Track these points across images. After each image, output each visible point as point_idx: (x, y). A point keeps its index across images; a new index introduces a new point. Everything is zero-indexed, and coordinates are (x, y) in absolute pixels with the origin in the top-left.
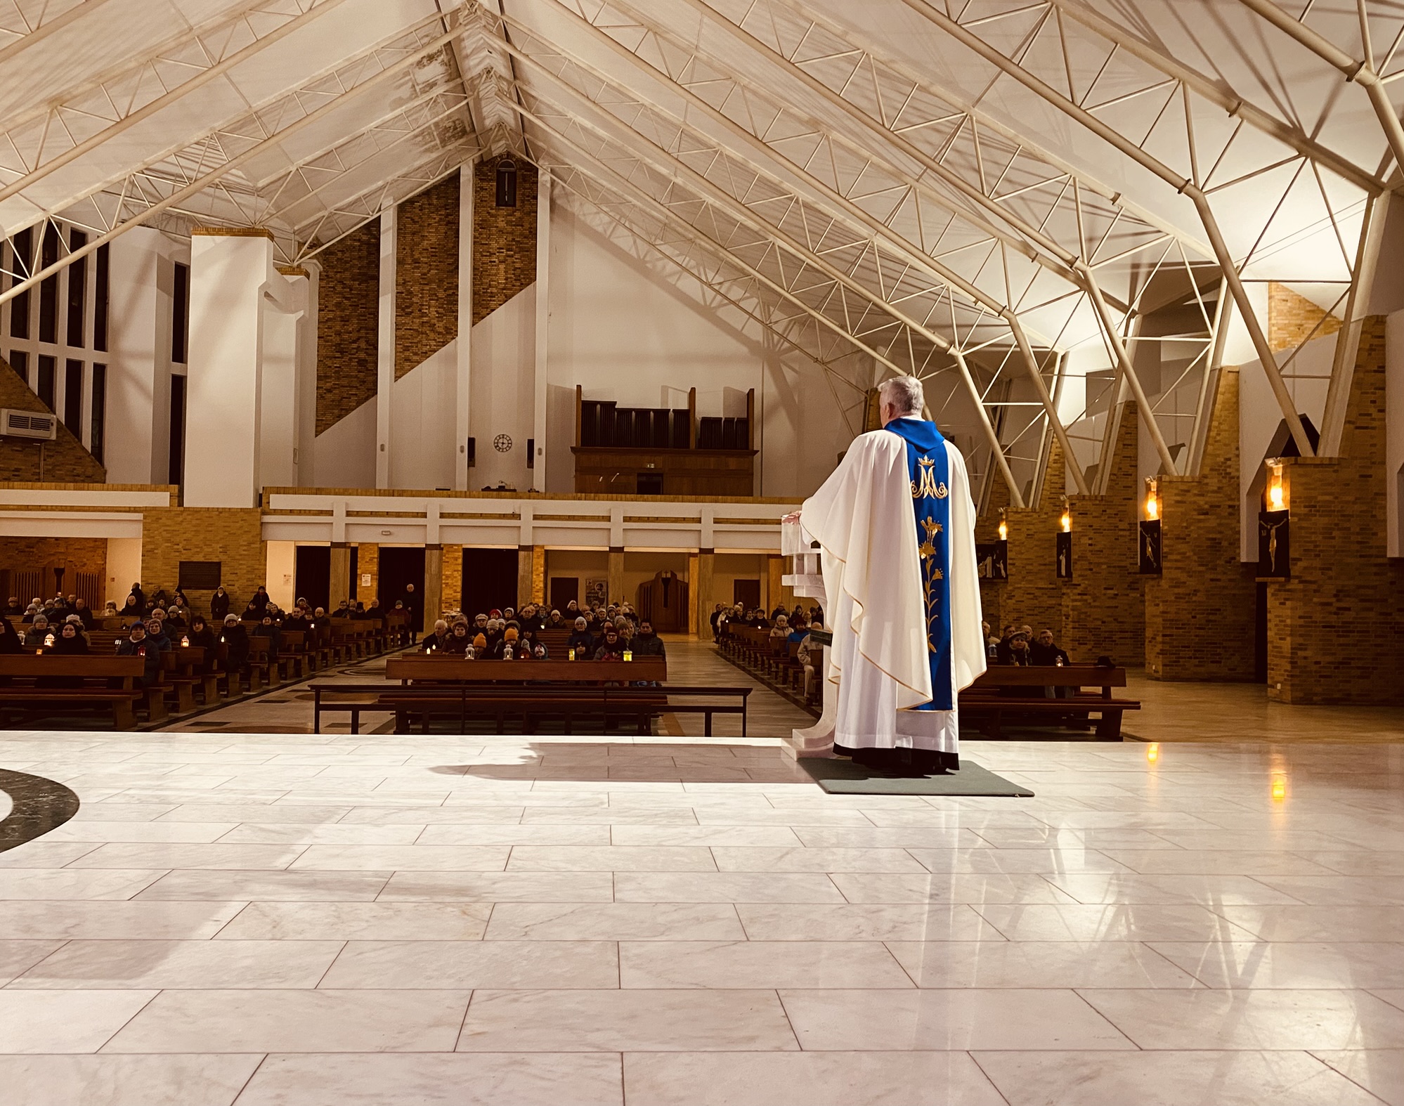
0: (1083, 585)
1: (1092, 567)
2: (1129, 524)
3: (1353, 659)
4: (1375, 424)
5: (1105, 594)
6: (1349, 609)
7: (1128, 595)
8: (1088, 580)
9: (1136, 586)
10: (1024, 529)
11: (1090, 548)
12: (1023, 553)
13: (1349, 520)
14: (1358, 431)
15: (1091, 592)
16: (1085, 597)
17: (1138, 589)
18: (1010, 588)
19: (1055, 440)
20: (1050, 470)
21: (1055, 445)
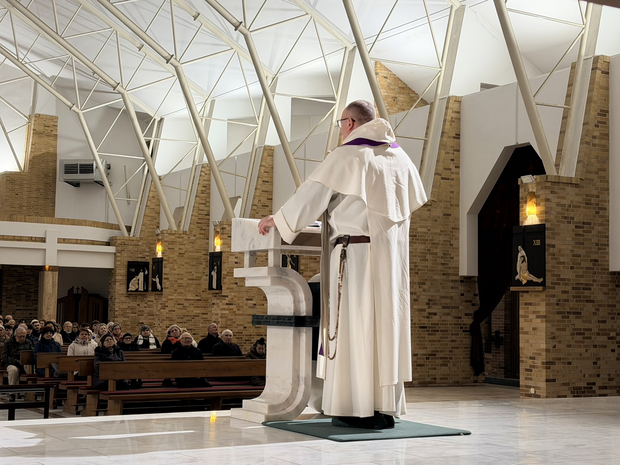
0: (230, 297)
3: (438, 351)
4: (453, 176)
5: (246, 304)
6: (435, 314)
8: (234, 292)
10: (177, 249)
11: (236, 265)
12: (175, 270)
13: (437, 248)
14: (442, 181)
15: (236, 303)
18: (164, 299)
19: (203, 174)
20: (199, 199)
21: (203, 178)
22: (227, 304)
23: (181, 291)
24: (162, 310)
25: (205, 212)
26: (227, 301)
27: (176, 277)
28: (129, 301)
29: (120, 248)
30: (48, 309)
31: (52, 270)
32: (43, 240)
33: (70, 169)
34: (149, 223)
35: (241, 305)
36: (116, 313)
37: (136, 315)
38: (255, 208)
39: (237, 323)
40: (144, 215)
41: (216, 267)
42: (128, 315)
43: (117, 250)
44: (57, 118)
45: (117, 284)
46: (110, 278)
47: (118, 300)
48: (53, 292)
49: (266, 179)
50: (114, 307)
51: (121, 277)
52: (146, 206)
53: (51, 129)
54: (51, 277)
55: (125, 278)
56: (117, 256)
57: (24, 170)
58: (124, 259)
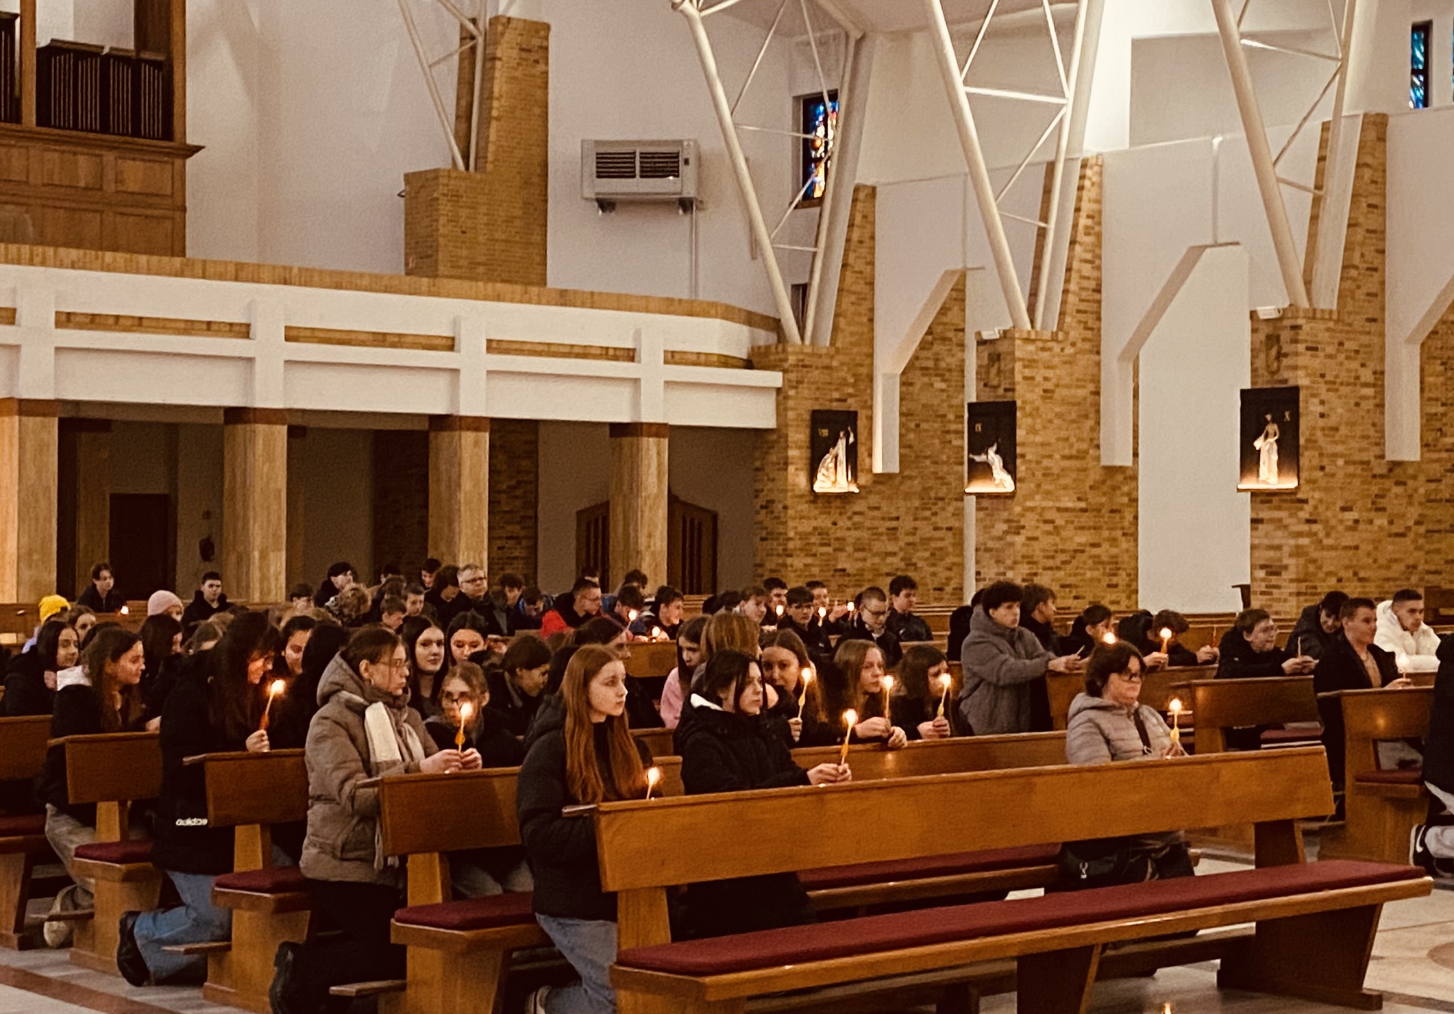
0: (1311, 502)
1: (1325, 462)
2: (1375, 373)
5: (1341, 521)
7: (1371, 522)
8: (1319, 489)
9: (1382, 502)
11: (1321, 422)
12: (1037, 432)
15: (1322, 517)
16: (1315, 527)
17: (1384, 509)
18: (1018, 509)
19: (1087, 183)
20: (1078, 248)
21: (1086, 195)
22: (1308, 521)
23: (1046, 487)
24: (1009, 538)
25: (1092, 284)
26: (1303, 515)
27: (1040, 449)
28: (817, 512)
29: (792, 376)
30: (650, 536)
31: (657, 435)
32: (630, 355)
33: (611, 163)
34: (852, 308)
35: (1333, 522)
36: (791, 545)
37: (829, 549)
38: (1353, 273)
39: (1325, 569)
40: (840, 290)
42: (814, 549)
43: (789, 381)
44: (547, 27)
45: (791, 469)
46: (757, 454)
47: (791, 512)
48: (660, 490)
49: (1373, 201)
50: (781, 530)
51: (797, 454)
52: (844, 266)
53: (535, 56)
54: (653, 452)
55: (806, 453)
56: (786, 398)
57: (467, 167)
58: (803, 405)
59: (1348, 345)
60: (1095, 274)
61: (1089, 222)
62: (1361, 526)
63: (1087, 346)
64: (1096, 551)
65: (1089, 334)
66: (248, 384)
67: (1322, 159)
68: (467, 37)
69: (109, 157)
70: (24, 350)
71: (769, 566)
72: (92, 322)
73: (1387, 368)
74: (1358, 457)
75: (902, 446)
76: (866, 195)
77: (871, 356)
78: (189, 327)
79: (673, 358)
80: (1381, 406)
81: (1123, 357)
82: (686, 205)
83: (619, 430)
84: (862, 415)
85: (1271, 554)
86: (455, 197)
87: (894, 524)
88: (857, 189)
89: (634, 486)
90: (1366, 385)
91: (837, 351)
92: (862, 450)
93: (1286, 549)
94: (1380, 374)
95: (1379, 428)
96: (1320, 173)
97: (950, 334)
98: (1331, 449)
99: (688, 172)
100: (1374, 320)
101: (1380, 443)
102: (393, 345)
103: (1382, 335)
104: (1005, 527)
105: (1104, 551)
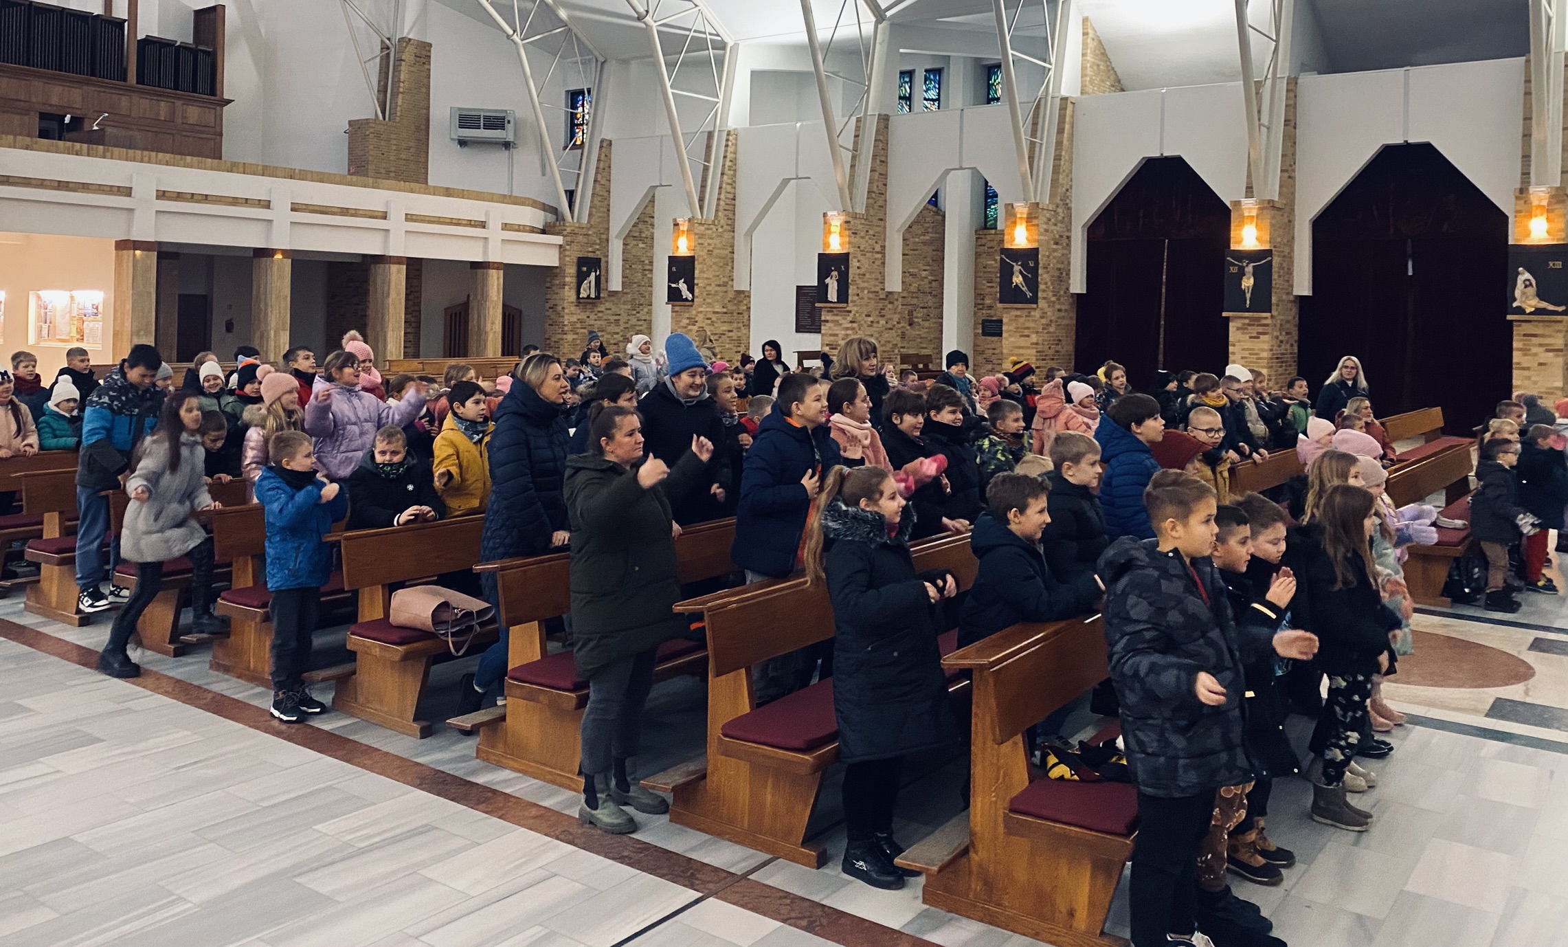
0: (853, 312)
1: (859, 292)
8: (856, 305)
9: (883, 313)
11: (858, 271)
15: (858, 320)
18: (694, 312)
19: (730, 143)
20: (725, 177)
21: (730, 149)
22: (852, 322)
23: (709, 301)
24: (690, 327)
25: (731, 196)
26: (849, 319)
27: (706, 281)
28: (580, 312)
29: (569, 239)
30: (493, 323)
31: (497, 269)
32: (483, 225)
33: (467, 120)
34: (599, 204)
36: (566, 328)
38: (873, 195)
40: (593, 194)
41: (835, 273)
42: (578, 331)
43: (566, 242)
44: (430, 45)
45: (567, 287)
46: (548, 279)
47: (566, 311)
48: (499, 298)
49: (883, 159)
50: (561, 320)
51: (570, 279)
52: (595, 181)
53: (423, 60)
54: (495, 278)
55: (574, 280)
56: (565, 250)
57: (384, 119)
58: (574, 254)
59: (871, 232)
60: (733, 191)
61: (730, 164)
62: (875, 325)
63: (729, 228)
64: (731, 334)
65: (729, 222)
66: (268, 235)
67: (856, 136)
68: (385, 47)
69: (179, 103)
70: (136, 213)
71: (553, 339)
72: (178, 197)
73: (887, 243)
74: (873, 290)
75: (623, 277)
76: (606, 145)
77: (608, 229)
78: (234, 201)
79: (506, 227)
80: (883, 263)
81: (746, 234)
82: (507, 145)
83: (475, 265)
84: (603, 260)
85: (832, 338)
86: (378, 135)
87: (617, 317)
88: (602, 141)
89: (484, 296)
90: (878, 253)
91: (592, 226)
92: (603, 279)
93: (840, 336)
94: (883, 247)
95: (882, 274)
96: (856, 143)
97: (647, 219)
98: (862, 285)
99: (510, 127)
100: (881, 220)
101: (883, 283)
102: (352, 215)
103: (885, 227)
104: (688, 321)
105: (734, 335)
